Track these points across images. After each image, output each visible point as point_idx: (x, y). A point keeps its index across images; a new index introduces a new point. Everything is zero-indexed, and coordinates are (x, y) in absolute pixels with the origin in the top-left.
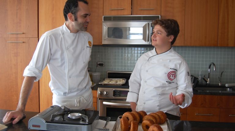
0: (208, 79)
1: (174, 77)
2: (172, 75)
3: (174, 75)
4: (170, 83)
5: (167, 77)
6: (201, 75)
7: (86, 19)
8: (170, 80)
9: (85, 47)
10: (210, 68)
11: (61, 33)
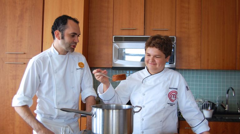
0: (226, 106)
1: (175, 98)
2: (173, 95)
3: (174, 96)
4: (172, 105)
5: (168, 98)
6: (219, 101)
7: (73, 38)
8: (171, 102)
9: (75, 69)
10: (228, 93)
11: (48, 56)
